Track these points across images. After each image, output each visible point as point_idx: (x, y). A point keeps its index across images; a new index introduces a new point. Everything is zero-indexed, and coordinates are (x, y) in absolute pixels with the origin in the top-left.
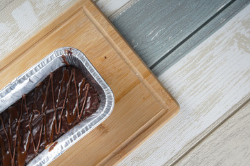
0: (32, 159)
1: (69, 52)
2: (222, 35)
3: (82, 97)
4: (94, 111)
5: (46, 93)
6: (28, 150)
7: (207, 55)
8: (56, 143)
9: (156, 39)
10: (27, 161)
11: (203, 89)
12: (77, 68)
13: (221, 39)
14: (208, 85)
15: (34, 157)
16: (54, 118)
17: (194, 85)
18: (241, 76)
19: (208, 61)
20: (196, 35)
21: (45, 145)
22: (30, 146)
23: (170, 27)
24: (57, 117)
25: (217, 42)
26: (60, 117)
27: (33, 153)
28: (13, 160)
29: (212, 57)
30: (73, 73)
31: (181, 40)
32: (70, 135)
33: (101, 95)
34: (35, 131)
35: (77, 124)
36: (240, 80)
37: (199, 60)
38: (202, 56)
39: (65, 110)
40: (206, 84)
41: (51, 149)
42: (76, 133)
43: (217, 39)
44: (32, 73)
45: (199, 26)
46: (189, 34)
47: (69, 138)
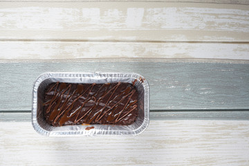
0: (70, 125)
1: (142, 80)
2: (246, 125)
3: (127, 110)
4: (127, 124)
5: (108, 92)
6: (72, 117)
7: (227, 130)
8: (93, 128)
9: (203, 95)
10: (66, 123)
11: (207, 150)
12: (137, 91)
13: (243, 127)
14: (212, 150)
15: (72, 124)
16: (101, 110)
17: (204, 142)
18: (237, 160)
19: (224, 135)
20: (230, 112)
21: (84, 122)
22: (74, 116)
23: (218, 95)
24: (103, 111)
25: (239, 127)
26: (105, 112)
27: (73, 121)
28: (58, 116)
29: (228, 134)
30: (133, 92)
31: (218, 108)
32: (105, 129)
33: (139, 118)
34: (84, 110)
35: (112, 124)
36: (235, 162)
37: (219, 129)
38: (223, 129)
39: (111, 110)
40: (212, 148)
41: (87, 129)
42: (109, 131)
43: (241, 125)
44: (111, 75)
45: (236, 108)
46: (227, 108)
47: (103, 130)
